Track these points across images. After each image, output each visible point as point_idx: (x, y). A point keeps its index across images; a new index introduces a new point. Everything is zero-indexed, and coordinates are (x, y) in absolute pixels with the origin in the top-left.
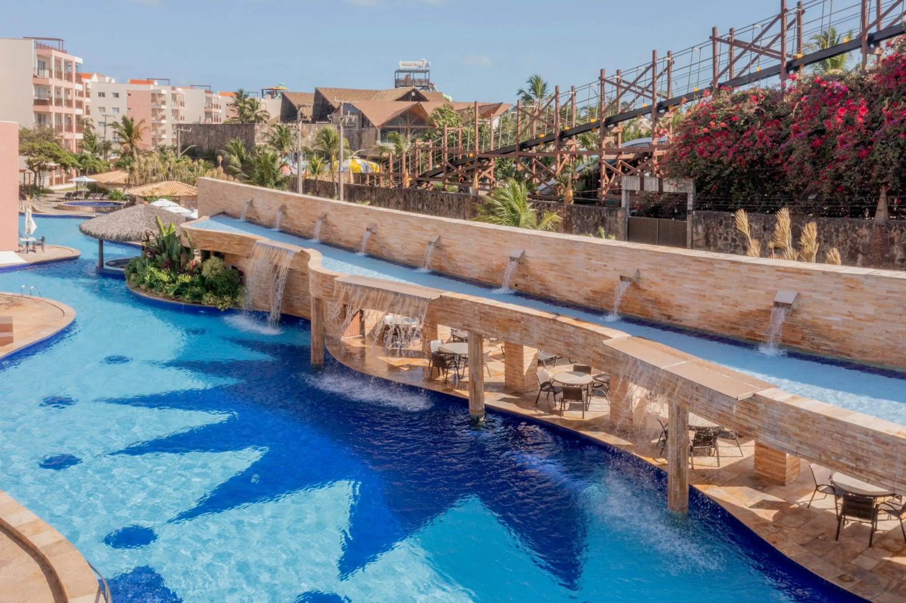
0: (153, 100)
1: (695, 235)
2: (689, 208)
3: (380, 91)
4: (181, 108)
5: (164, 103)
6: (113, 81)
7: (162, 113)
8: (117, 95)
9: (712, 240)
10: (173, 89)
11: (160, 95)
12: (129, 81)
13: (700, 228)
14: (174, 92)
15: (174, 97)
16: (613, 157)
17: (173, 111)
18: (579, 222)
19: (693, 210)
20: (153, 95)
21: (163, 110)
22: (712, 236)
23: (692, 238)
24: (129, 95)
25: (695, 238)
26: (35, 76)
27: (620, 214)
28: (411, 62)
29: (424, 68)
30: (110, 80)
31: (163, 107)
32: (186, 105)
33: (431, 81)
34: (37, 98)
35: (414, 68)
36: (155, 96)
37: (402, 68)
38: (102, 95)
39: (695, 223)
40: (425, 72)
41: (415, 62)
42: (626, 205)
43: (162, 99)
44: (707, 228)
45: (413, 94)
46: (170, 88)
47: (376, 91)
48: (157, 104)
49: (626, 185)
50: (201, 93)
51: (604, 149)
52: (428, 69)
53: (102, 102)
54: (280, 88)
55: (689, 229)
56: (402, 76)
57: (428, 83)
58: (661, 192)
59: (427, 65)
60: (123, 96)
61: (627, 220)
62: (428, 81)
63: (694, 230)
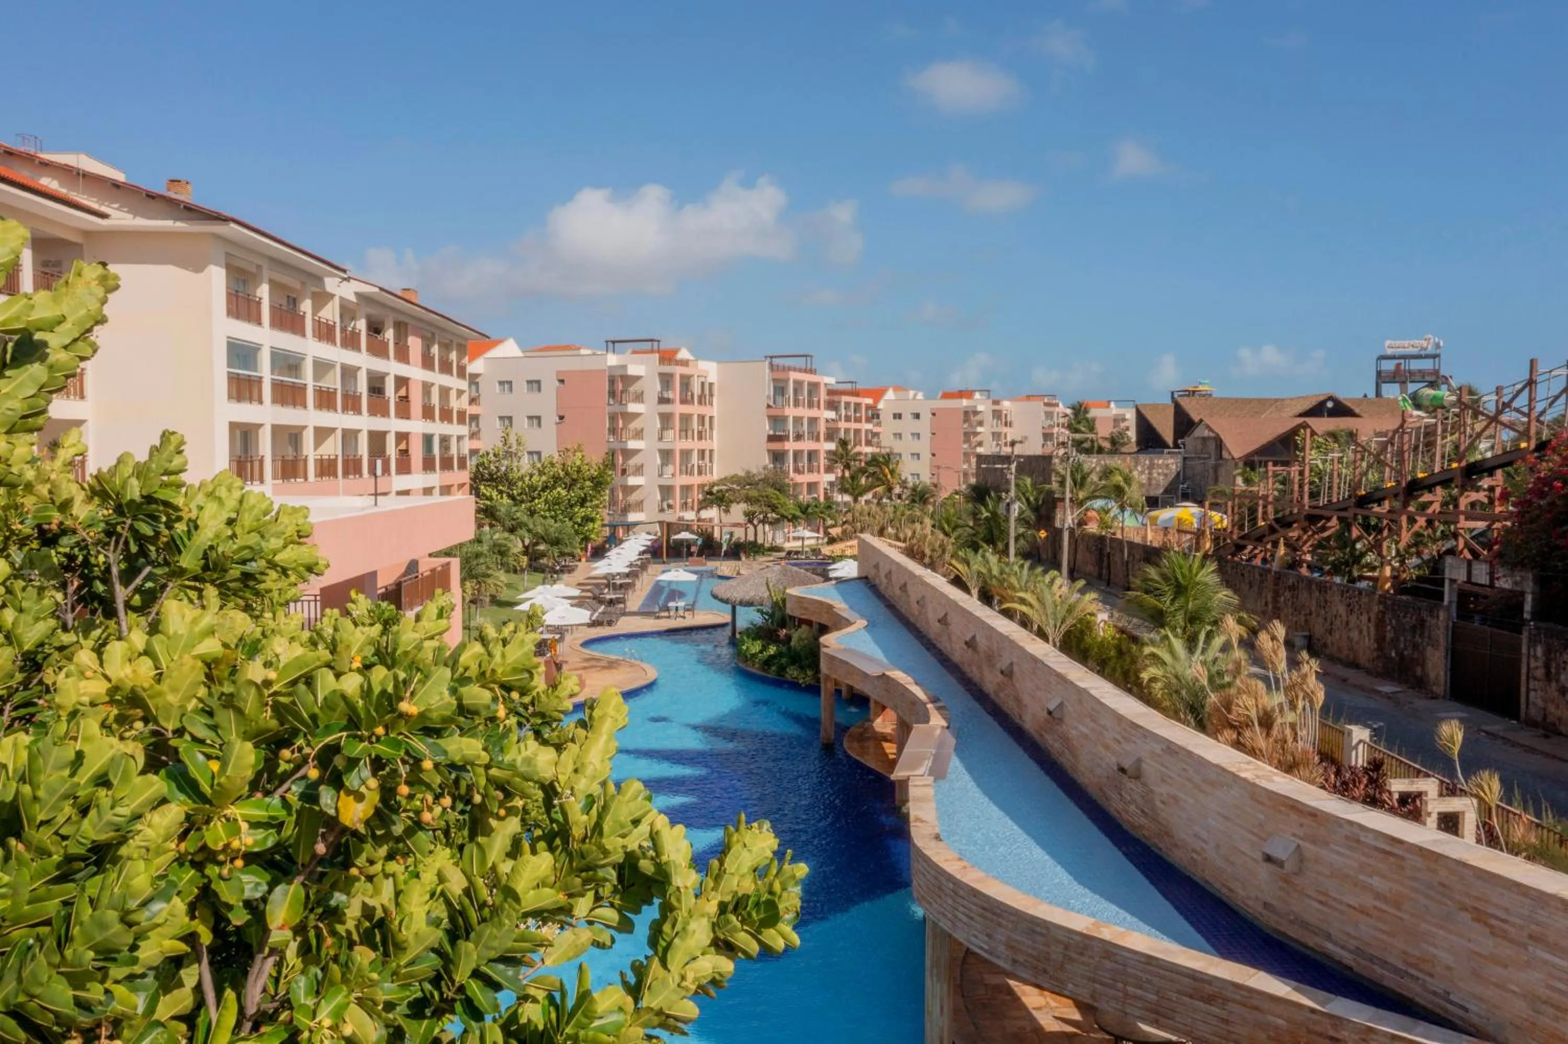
0: (966, 420)
1: (1532, 660)
2: (1527, 616)
3: (1283, 400)
4: (1005, 430)
5: (981, 423)
6: (920, 396)
7: (978, 438)
8: (917, 416)
9: (1553, 670)
10: (996, 402)
11: (976, 413)
12: (940, 395)
13: (1539, 651)
14: (997, 407)
15: (997, 414)
16: (1481, 525)
17: (993, 434)
18: (1394, 622)
19: (1532, 620)
20: (966, 413)
21: (979, 433)
22: (1554, 665)
23: (1528, 665)
24: (934, 414)
25: (1533, 665)
26: (769, 406)
27: (1442, 615)
28: (1406, 343)
29: (1431, 350)
30: (915, 395)
31: (979, 429)
32: (1014, 424)
33: (1442, 373)
34: (771, 433)
35: (1414, 351)
36: (969, 414)
37: (1390, 352)
38: (898, 416)
39: (1533, 642)
40: (1434, 356)
41: (1412, 342)
42: (1450, 602)
43: (978, 418)
44: (1548, 652)
45: (1330, 405)
46: (990, 402)
47: (1276, 400)
48: (971, 426)
49: (1450, 573)
50: (1038, 407)
51: (1462, 513)
52: (1438, 352)
53: (897, 426)
54: (1200, 388)
55: (1524, 650)
56: (1389, 366)
57: (1438, 377)
58: (1492, 586)
59: (1437, 346)
60: (926, 417)
61: (1451, 625)
62: (1436, 372)
63: (1532, 653)
